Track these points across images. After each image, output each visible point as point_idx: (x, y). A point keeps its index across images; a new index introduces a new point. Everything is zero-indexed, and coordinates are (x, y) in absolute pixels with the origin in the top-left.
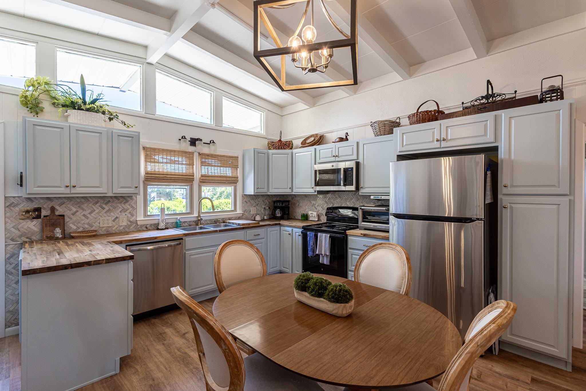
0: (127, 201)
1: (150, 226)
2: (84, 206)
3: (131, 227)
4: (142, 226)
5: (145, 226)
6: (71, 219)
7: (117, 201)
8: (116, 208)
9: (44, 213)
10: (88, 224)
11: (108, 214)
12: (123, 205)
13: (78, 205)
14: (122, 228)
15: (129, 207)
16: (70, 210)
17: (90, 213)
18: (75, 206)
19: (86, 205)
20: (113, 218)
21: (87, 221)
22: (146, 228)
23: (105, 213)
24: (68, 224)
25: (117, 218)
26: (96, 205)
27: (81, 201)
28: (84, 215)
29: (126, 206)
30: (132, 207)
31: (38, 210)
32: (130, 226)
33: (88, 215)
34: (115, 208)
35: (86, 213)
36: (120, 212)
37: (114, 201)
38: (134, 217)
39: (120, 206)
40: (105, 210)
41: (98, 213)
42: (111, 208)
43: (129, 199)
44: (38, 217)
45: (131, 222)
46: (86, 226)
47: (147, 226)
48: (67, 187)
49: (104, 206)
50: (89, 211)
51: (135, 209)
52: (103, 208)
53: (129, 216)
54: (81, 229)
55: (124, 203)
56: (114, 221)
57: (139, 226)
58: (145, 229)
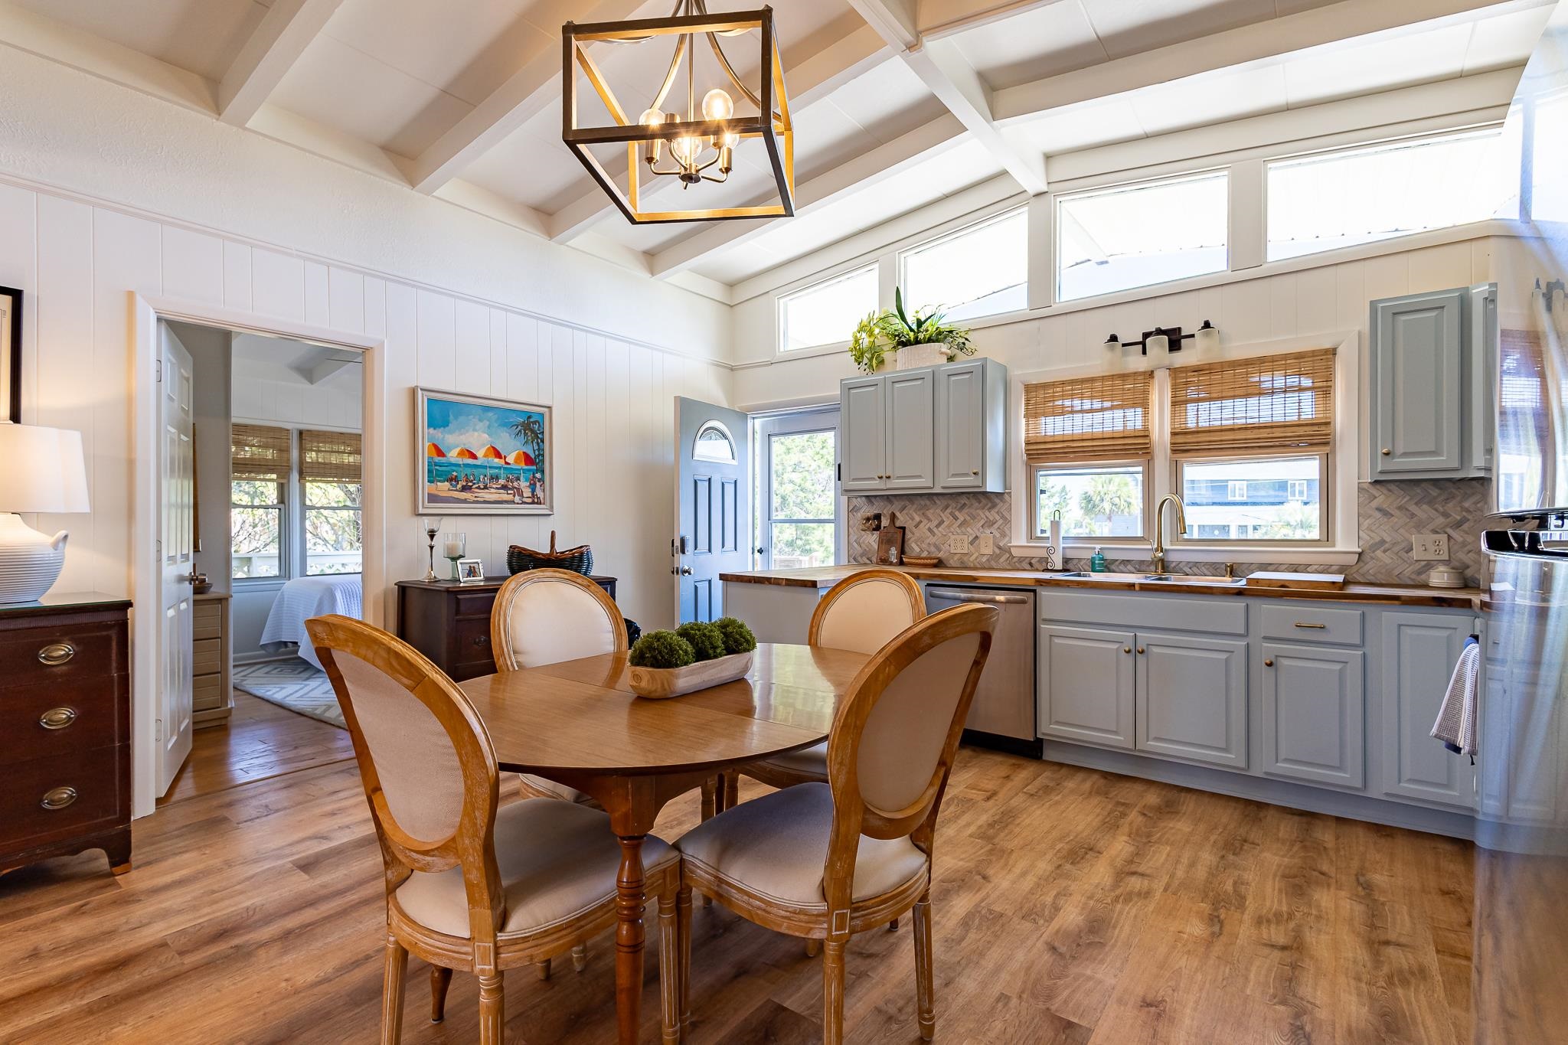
0: (994, 506)
1: (1039, 561)
2: (929, 513)
3: (1002, 560)
4: (1021, 559)
5: (1027, 561)
6: (913, 534)
7: (977, 504)
8: (976, 518)
9: (885, 522)
10: (935, 546)
11: (963, 529)
12: (987, 513)
13: (922, 512)
14: (984, 559)
15: (998, 518)
16: (913, 519)
17: (938, 526)
18: (918, 513)
19: (931, 511)
20: (970, 539)
21: (932, 540)
22: (1031, 564)
23: (958, 527)
24: (910, 542)
25: (977, 537)
26: (945, 513)
27: (926, 505)
28: (930, 530)
29: (993, 515)
30: (1003, 517)
31: (878, 517)
32: (999, 556)
33: (935, 530)
34: (973, 518)
35: (932, 525)
36: (982, 526)
37: (972, 504)
38: (1007, 539)
39: (983, 516)
40: (959, 522)
41: (949, 527)
42: (968, 518)
43: (997, 501)
44: (878, 528)
45: (1000, 548)
46: (933, 549)
47: (1032, 561)
48: (881, 478)
49: (957, 513)
50: (936, 522)
51: (1007, 521)
52: (956, 518)
53: (998, 535)
54: (925, 554)
55: (990, 509)
56: (972, 543)
57: (1015, 559)
58: (1028, 567)
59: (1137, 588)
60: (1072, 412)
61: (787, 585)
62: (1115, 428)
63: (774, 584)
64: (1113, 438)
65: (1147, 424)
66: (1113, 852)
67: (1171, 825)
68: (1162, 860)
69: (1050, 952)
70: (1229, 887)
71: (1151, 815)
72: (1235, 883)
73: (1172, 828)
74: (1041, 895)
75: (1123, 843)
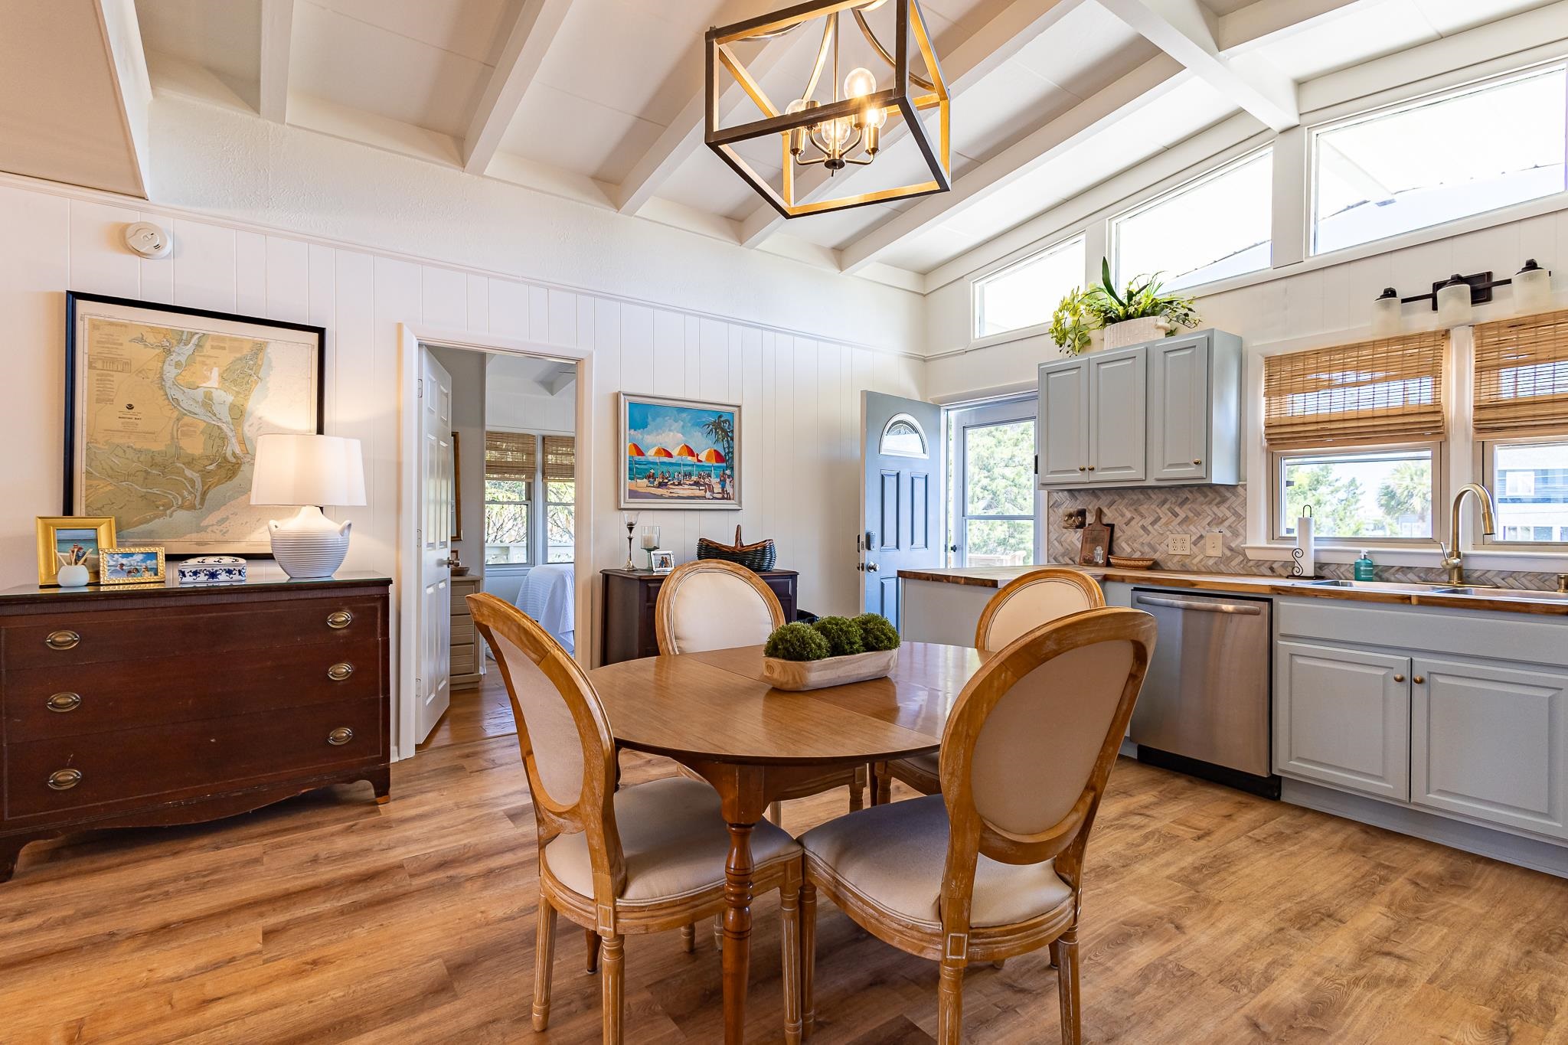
0: (1224, 500)
1: (1282, 566)
2: (1143, 509)
3: (1234, 563)
4: (1259, 563)
5: (1267, 565)
6: (1124, 532)
7: (1203, 498)
8: (1200, 515)
9: (1090, 519)
10: (1150, 545)
11: (1184, 527)
12: (1215, 509)
13: (1134, 507)
14: (1211, 562)
15: (1228, 514)
16: (1123, 515)
17: (1153, 523)
18: (1130, 508)
19: (1145, 506)
20: (1194, 538)
21: (1146, 539)
22: (1272, 569)
23: (1179, 524)
24: (1119, 541)
25: (1201, 537)
26: (1163, 509)
27: (1138, 499)
28: (1143, 528)
29: (1222, 511)
30: (1236, 514)
31: (1082, 513)
32: (1229, 559)
33: (1150, 528)
34: (1197, 514)
35: (1147, 522)
36: (1208, 524)
37: (1196, 499)
38: (1241, 539)
39: (1210, 513)
40: (1179, 519)
41: (1167, 524)
42: (1191, 515)
43: (1228, 494)
44: (1082, 525)
45: (1231, 549)
46: (1146, 549)
47: (1273, 566)
48: (1083, 470)
49: (1177, 509)
50: (1152, 519)
51: (1240, 518)
52: (1176, 515)
53: (1229, 534)
54: (1137, 555)
55: (1218, 505)
56: (1195, 543)
57: (1251, 563)
58: (1269, 572)
59: (1414, 601)
60: (1330, 387)
61: (966, 584)
62: (1390, 405)
63: (953, 582)
64: (1388, 416)
65: (1437, 397)
66: (1361, 923)
67: (1455, 902)
68: (1432, 944)
69: (1250, 1029)
70: (1532, 991)
71: (1427, 886)
72: (1542, 989)
73: (1455, 906)
74: (1249, 960)
75: (1378, 915)
